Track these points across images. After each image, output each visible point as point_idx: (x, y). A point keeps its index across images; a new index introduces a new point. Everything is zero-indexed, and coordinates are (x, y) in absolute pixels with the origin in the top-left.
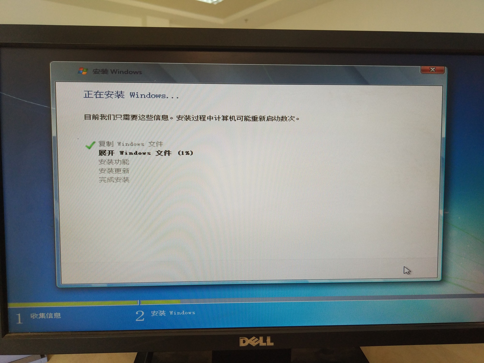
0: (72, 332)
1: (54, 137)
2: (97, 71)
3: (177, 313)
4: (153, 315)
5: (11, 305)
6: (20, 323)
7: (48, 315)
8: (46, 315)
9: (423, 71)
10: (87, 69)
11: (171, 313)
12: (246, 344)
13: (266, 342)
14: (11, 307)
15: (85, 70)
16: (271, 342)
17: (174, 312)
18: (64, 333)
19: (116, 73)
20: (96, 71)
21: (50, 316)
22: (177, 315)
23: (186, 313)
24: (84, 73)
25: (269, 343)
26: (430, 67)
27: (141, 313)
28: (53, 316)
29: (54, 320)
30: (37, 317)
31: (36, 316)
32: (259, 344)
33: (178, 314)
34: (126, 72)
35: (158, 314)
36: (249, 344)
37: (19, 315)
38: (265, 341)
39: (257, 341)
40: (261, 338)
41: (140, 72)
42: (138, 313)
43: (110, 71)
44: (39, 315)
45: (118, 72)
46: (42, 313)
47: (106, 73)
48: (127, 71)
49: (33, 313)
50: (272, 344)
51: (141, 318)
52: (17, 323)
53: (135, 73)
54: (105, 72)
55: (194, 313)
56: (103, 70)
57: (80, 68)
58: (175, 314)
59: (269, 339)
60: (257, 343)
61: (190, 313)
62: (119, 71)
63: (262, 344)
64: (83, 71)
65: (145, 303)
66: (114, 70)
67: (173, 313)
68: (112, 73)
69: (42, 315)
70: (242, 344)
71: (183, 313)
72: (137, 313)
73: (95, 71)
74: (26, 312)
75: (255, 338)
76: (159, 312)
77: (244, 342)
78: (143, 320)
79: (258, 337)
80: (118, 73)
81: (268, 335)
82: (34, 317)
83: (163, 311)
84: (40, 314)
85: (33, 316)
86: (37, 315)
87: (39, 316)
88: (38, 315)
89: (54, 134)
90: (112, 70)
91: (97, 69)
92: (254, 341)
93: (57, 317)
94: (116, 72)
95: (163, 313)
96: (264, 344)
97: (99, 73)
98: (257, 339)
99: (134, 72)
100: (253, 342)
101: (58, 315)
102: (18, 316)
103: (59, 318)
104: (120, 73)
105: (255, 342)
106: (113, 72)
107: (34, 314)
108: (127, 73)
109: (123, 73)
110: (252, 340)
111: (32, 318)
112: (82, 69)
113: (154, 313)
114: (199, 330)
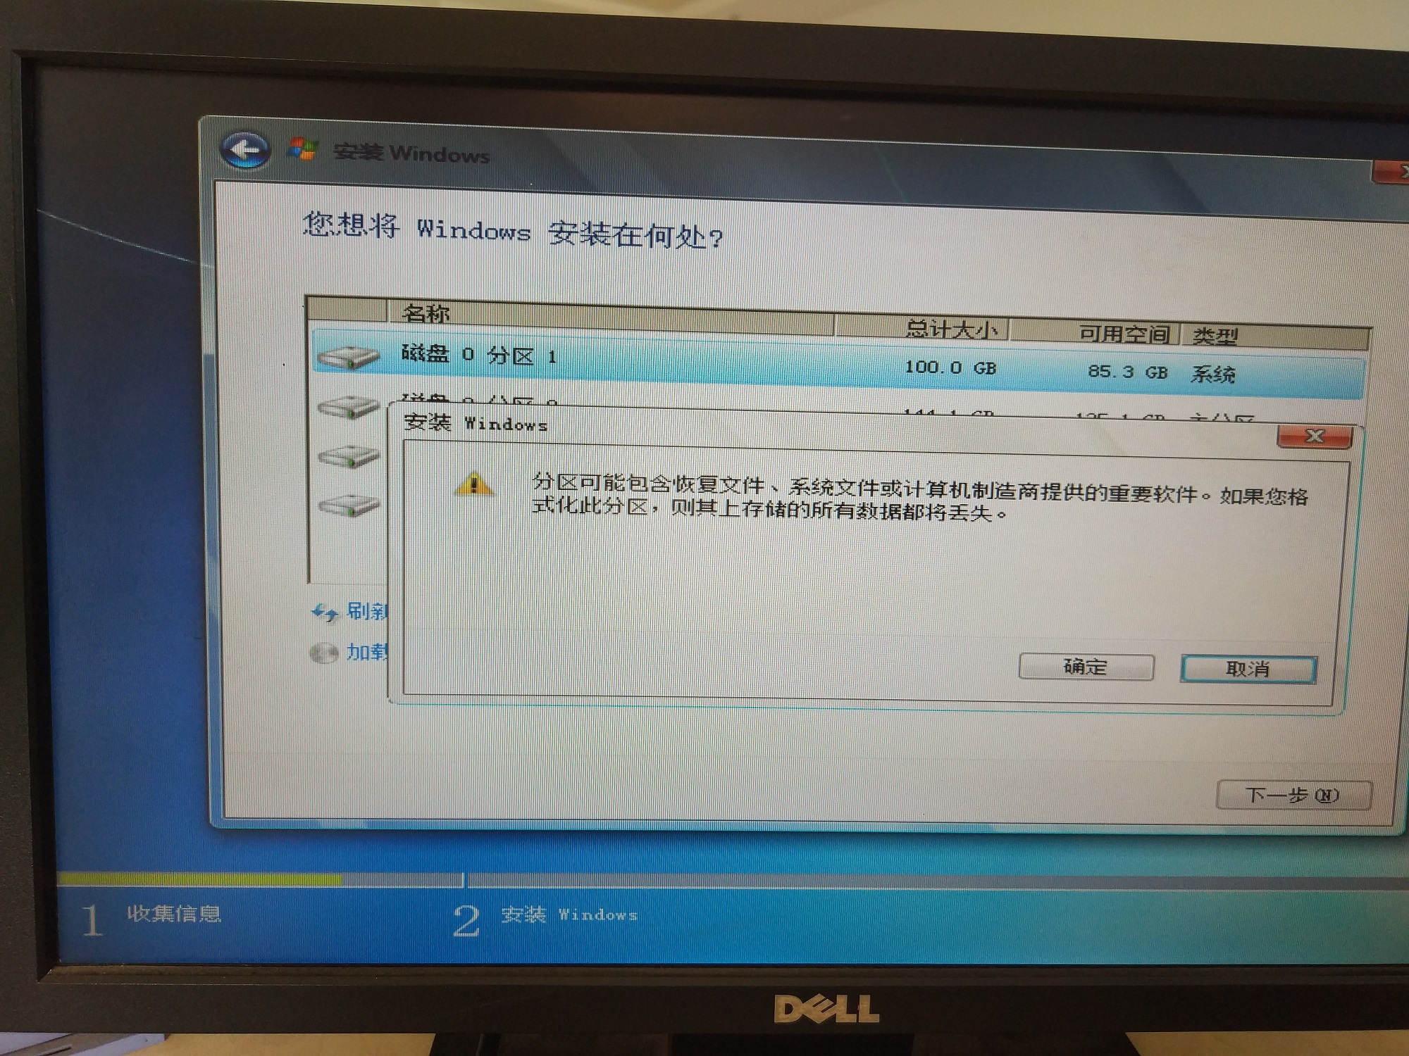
0: (254, 965)
1: (209, 357)
2: (349, 149)
3: (580, 916)
4: (509, 919)
5: (68, 880)
6: (93, 933)
7: (182, 912)
8: (174, 911)
9: (1379, 175)
10: (316, 144)
11: (564, 914)
12: (795, 1016)
13: (857, 1012)
14: (64, 886)
15: (308, 146)
16: (872, 1011)
17: (572, 911)
18: (228, 970)
19: (406, 157)
20: (343, 151)
21: (189, 915)
22: (580, 921)
23: (611, 916)
24: (306, 155)
25: (866, 1014)
26: (1402, 162)
27: (471, 913)
28: (198, 914)
29: (201, 926)
30: (148, 917)
31: (144, 913)
32: (834, 1017)
33: (585, 918)
34: (440, 157)
35: (522, 918)
36: (804, 1018)
37: (92, 909)
38: (853, 1008)
39: (829, 1007)
40: (842, 1000)
41: (483, 156)
42: (461, 911)
43: (387, 150)
44: (155, 912)
45: (415, 153)
46: (162, 905)
47: (376, 157)
48: (444, 153)
49: (135, 906)
50: (875, 1019)
51: (471, 929)
52: (86, 935)
53: (466, 161)
54: (371, 152)
55: (634, 916)
56: (366, 147)
57: (295, 139)
58: (575, 918)
59: (865, 1002)
60: (827, 1015)
61: (621, 916)
62: (418, 150)
63: (844, 1017)
64: (303, 148)
65: (483, 882)
66: (401, 148)
67: (570, 916)
68: (396, 157)
69: (163, 913)
70: (781, 1017)
71: (599, 916)
72: (457, 912)
73: (340, 149)
74: (114, 901)
75: (824, 998)
76: (526, 910)
77: (789, 1009)
78: (476, 934)
79: (831, 995)
80: (415, 159)
81: (864, 991)
82: (138, 916)
83: (539, 909)
84: (157, 909)
85: (136, 913)
86: (147, 911)
87: (152, 914)
88: (150, 912)
89: (207, 348)
90: (396, 149)
91: (346, 145)
92: (820, 1007)
93: (209, 919)
94: (409, 154)
95: (537, 915)
96: (851, 1018)
97: (354, 155)
98: (828, 1003)
99: (463, 154)
100: (816, 1010)
101: (211, 913)
102: (88, 911)
103: (216, 921)
104: (422, 159)
105: (823, 1011)
106: (400, 153)
107: (138, 909)
108: (443, 160)
109: (430, 159)
110: (814, 1006)
111: (133, 918)
112: (300, 143)
113: (510, 914)
114: (649, 970)
